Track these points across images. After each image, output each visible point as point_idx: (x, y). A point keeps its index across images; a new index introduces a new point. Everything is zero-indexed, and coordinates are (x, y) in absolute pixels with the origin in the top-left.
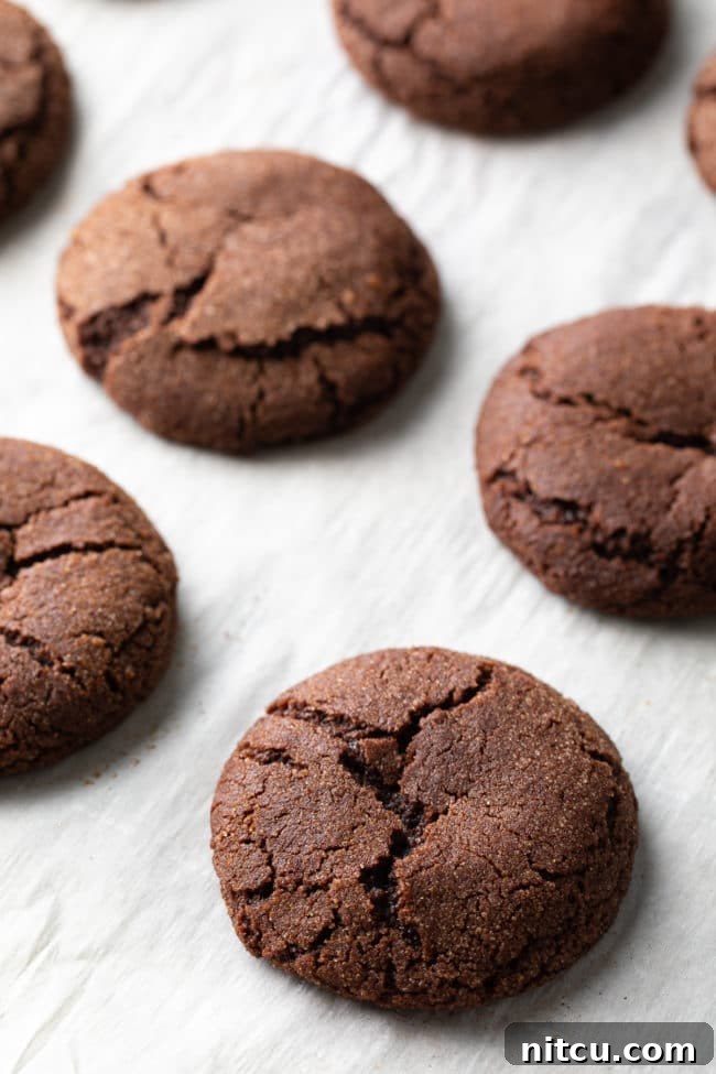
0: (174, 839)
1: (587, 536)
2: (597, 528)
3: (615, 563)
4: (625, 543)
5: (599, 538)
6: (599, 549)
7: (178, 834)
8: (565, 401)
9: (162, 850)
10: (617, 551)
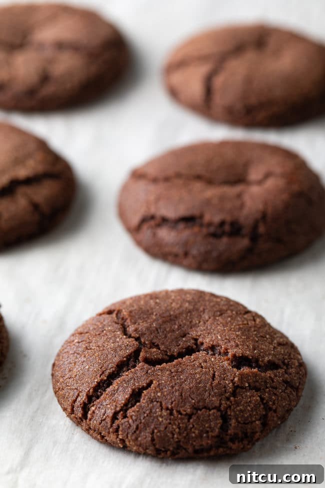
0: (36, 412)
1: (205, 231)
2: (210, 224)
3: (225, 240)
4: (227, 228)
5: (212, 229)
6: (215, 235)
7: (38, 409)
8: (167, 179)
9: (32, 419)
10: (223, 234)
